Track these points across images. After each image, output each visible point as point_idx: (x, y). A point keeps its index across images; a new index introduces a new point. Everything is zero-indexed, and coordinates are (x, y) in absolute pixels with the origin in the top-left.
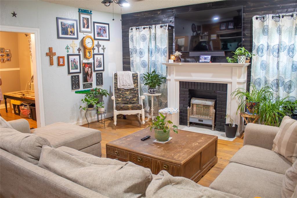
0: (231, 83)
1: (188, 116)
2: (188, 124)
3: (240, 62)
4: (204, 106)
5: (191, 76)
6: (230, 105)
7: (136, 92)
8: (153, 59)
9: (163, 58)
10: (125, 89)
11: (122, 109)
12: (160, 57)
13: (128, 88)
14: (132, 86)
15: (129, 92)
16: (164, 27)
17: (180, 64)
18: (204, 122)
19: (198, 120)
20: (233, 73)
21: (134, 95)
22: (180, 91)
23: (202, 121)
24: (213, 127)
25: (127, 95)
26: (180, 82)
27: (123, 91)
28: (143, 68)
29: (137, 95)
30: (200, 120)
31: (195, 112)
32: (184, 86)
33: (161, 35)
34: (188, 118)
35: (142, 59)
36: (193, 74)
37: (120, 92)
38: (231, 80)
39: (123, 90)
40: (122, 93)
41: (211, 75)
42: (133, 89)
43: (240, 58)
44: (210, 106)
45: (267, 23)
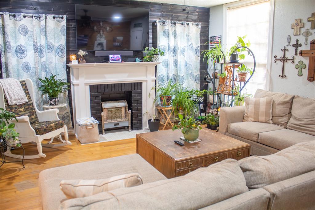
0: (147, 81)
1: (103, 123)
2: (103, 131)
3: (156, 61)
4: (116, 108)
5: (105, 78)
6: (146, 102)
7: (31, 106)
8: (44, 59)
9: (56, 59)
10: (18, 105)
11: (45, 131)
12: (54, 57)
13: (22, 103)
14: (26, 100)
15: (23, 108)
16: (58, 18)
17: (94, 65)
18: (121, 125)
19: (114, 125)
20: (148, 72)
21: (31, 111)
22: (91, 96)
23: (118, 124)
24: (130, 128)
25: (23, 113)
26: (90, 86)
27: (15, 108)
28: (25, 73)
29: (33, 110)
30: (115, 125)
31: (106, 117)
32: (96, 90)
33: (54, 28)
34: (103, 125)
35: (24, 60)
36: (106, 76)
37: (13, 110)
38: (146, 78)
39: (15, 106)
40: (15, 111)
41: (127, 75)
42: (27, 103)
43: (156, 57)
44: (121, 107)
45: (167, 27)
